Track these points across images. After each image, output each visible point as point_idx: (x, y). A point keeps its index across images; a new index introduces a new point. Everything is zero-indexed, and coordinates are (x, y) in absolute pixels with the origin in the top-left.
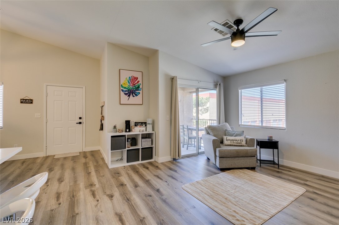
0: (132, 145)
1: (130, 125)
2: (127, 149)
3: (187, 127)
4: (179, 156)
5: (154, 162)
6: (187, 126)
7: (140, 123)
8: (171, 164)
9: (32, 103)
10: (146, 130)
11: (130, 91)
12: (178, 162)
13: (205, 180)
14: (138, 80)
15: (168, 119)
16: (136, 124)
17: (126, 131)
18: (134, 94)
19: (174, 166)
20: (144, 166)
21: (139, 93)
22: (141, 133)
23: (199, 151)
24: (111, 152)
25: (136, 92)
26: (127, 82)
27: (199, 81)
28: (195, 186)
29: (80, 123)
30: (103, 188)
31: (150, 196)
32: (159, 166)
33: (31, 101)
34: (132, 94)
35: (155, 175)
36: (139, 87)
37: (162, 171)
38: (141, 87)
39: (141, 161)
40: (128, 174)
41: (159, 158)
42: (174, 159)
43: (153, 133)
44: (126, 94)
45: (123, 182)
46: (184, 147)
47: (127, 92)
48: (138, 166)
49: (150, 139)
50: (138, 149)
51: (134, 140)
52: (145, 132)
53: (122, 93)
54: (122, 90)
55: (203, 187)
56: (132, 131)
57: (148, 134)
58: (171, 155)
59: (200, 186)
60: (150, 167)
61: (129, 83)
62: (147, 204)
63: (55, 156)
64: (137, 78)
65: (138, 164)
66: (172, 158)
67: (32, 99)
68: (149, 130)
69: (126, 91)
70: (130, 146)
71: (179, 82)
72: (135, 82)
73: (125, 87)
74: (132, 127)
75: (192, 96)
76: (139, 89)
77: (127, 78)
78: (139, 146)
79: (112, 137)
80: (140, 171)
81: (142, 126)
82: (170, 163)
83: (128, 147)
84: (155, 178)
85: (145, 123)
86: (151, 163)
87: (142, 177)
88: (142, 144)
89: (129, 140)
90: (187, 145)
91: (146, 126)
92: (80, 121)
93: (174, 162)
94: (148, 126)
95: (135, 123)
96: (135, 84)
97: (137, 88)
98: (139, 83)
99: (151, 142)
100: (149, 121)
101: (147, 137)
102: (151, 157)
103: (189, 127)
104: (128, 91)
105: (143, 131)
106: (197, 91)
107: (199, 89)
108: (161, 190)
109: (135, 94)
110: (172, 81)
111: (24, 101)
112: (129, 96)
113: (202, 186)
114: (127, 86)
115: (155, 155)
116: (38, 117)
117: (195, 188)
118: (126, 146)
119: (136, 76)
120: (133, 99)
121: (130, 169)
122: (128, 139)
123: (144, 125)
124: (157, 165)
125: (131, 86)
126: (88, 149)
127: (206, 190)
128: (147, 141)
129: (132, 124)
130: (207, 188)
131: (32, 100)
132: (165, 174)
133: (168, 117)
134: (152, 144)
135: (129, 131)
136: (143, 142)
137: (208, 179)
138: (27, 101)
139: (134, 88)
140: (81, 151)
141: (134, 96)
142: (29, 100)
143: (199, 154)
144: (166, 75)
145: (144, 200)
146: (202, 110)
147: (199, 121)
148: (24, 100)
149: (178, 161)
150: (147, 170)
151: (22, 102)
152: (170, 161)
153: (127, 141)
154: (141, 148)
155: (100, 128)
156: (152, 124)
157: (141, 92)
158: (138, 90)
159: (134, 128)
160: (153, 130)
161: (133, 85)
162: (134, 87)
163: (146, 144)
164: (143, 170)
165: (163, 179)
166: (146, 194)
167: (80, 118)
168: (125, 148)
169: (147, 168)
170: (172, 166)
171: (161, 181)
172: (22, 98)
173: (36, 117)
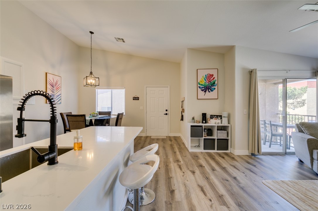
0: (208, 135)
1: (206, 117)
2: (204, 138)
3: (269, 123)
4: (258, 152)
5: (230, 153)
6: (270, 121)
7: (215, 116)
8: (249, 158)
9: (138, 99)
10: (221, 123)
11: (207, 87)
12: (258, 158)
13: (294, 182)
14: (213, 77)
15: (246, 113)
16: (212, 117)
17: (203, 123)
18: (209, 90)
19: (252, 160)
20: (219, 155)
21: (215, 88)
22: (217, 125)
23: (287, 151)
24: (191, 139)
25: (211, 88)
26: (204, 80)
27: (287, 71)
28: (280, 185)
29: (166, 114)
30: (186, 165)
31: (227, 181)
32: (236, 158)
34: (208, 90)
35: (231, 165)
36: (214, 83)
37: (239, 163)
38: (216, 83)
39: (217, 150)
40: (205, 159)
41: (235, 150)
42: (253, 154)
43: (229, 126)
44: (202, 90)
45: (201, 164)
46: (265, 144)
47: (204, 89)
48: (214, 154)
49: (226, 132)
50: (214, 139)
51: (210, 131)
52: (220, 125)
53: (199, 90)
54: (199, 87)
55: (291, 188)
56: (208, 123)
57: (224, 126)
58: (249, 150)
59: (287, 186)
60: (226, 157)
61: (205, 80)
62: (225, 186)
63: (152, 137)
64: (213, 75)
65: (214, 153)
66: (251, 152)
68: (225, 123)
69: (203, 87)
70: (206, 136)
71: (259, 74)
72: (211, 79)
73: (202, 84)
74: (208, 119)
75: (278, 87)
76: (215, 85)
77: (203, 76)
78: (215, 137)
79: (191, 126)
80: (216, 159)
81: (217, 119)
82: (247, 157)
83: (205, 137)
84: (232, 168)
85: (221, 116)
86: (227, 154)
87: (218, 163)
88: (217, 135)
89: (206, 130)
90: (269, 143)
91: (221, 119)
92: (167, 112)
93: (253, 157)
94: (223, 119)
95: (211, 115)
96: (210, 81)
97: (213, 84)
98: (215, 79)
99: (226, 134)
100: (225, 114)
101: (222, 129)
102: (227, 149)
103: (272, 123)
104: (205, 87)
105: (218, 123)
106: (285, 82)
107: (287, 80)
108: (238, 178)
109: (211, 90)
110: (251, 75)
112: (205, 92)
113: (289, 186)
114: (203, 83)
115: (231, 147)
117: (279, 186)
118: (203, 135)
119: (212, 74)
120: (209, 95)
121: (206, 155)
122: (204, 129)
123: (219, 118)
124: (233, 156)
125: (207, 83)
126: (172, 135)
127: (295, 192)
128: (223, 133)
129: (208, 116)
130: (295, 190)
131: (138, 98)
132: (242, 166)
133: (246, 111)
134: (228, 136)
135: (206, 123)
136: (219, 133)
137: (299, 181)
138: (136, 98)
139: (210, 85)
140: (167, 136)
141: (209, 92)
142: (137, 97)
143: (286, 154)
144: (244, 69)
145: (222, 182)
146: (293, 103)
147: (288, 116)
148: (134, 98)
149: (257, 156)
150: (223, 159)
151: (133, 99)
152: (247, 156)
153: (204, 131)
154: (216, 138)
155: (181, 119)
156: (227, 117)
157: (216, 87)
158: (213, 86)
159: (210, 120)
160: (229, 123)
161: (209, 81)
162: (210, 83)
163: (222, 135)
164: (220, 159)
165: (240, 170)
166: (224, 178)
167: (167, 110)
168: (202, 137)
169: (223, 158)
170: (250, 161)
171: (238, 171)
173: (141, 109)
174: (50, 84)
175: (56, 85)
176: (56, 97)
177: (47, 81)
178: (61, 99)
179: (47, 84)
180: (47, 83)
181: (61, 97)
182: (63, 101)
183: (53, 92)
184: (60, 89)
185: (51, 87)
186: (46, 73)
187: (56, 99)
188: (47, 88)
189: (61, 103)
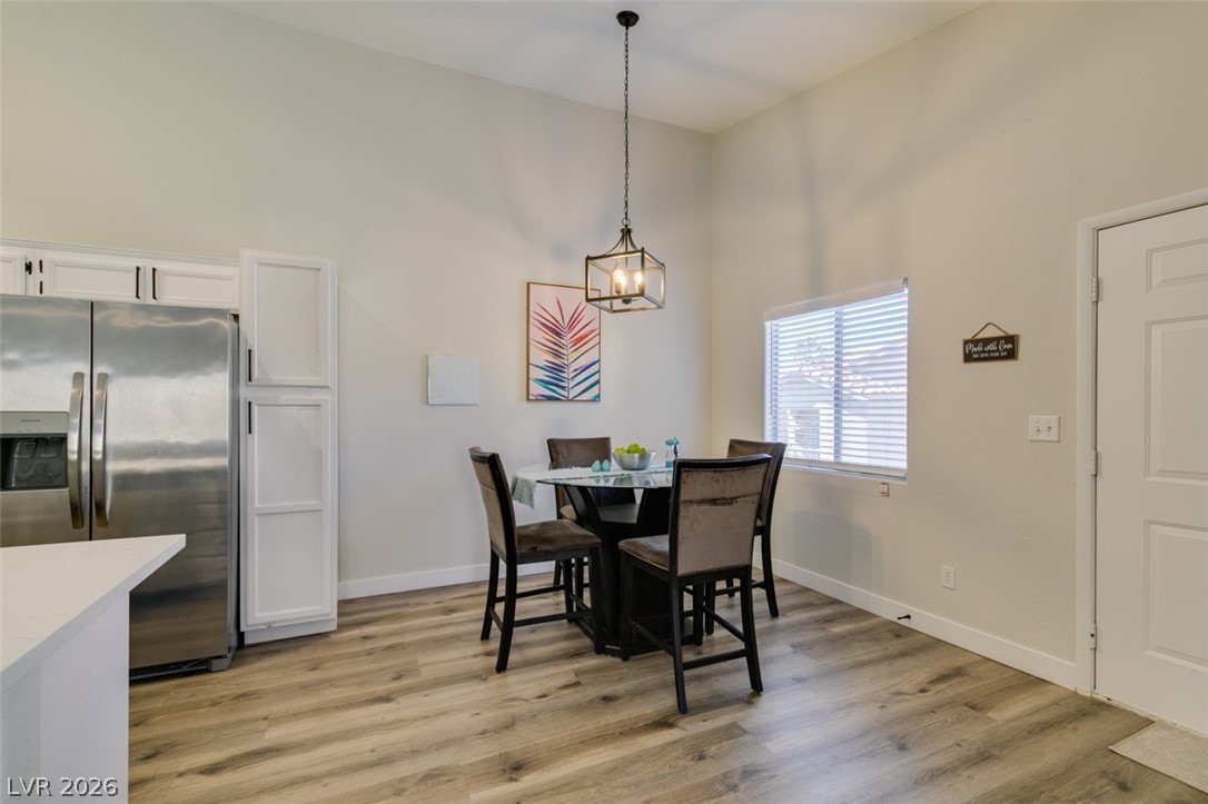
9: (1012, 355)
33: (1010, 346)
67: (1011, 333)
111: (979, 349)
116: (1042, 437)
131: (1012, 339)
138: (992, 347)
142: (997, 340)
148: (975, 342)
151: (968, 358)
172: (969, 337)
173: (1032, 435)
174: (544, 325)
175: (571, 327)
176: (571, 375)
177: (532, 314)
178: (598, 382)
179: (531, 326)
180: (532, 320)
181: (599, 371)
182: (608, 387)
183: (557, 354)
184: (596, 340)
185: (551, 336)
186: (528, 284)
187: (572, 384)
188: (531, 341)
189: (598, 396)
